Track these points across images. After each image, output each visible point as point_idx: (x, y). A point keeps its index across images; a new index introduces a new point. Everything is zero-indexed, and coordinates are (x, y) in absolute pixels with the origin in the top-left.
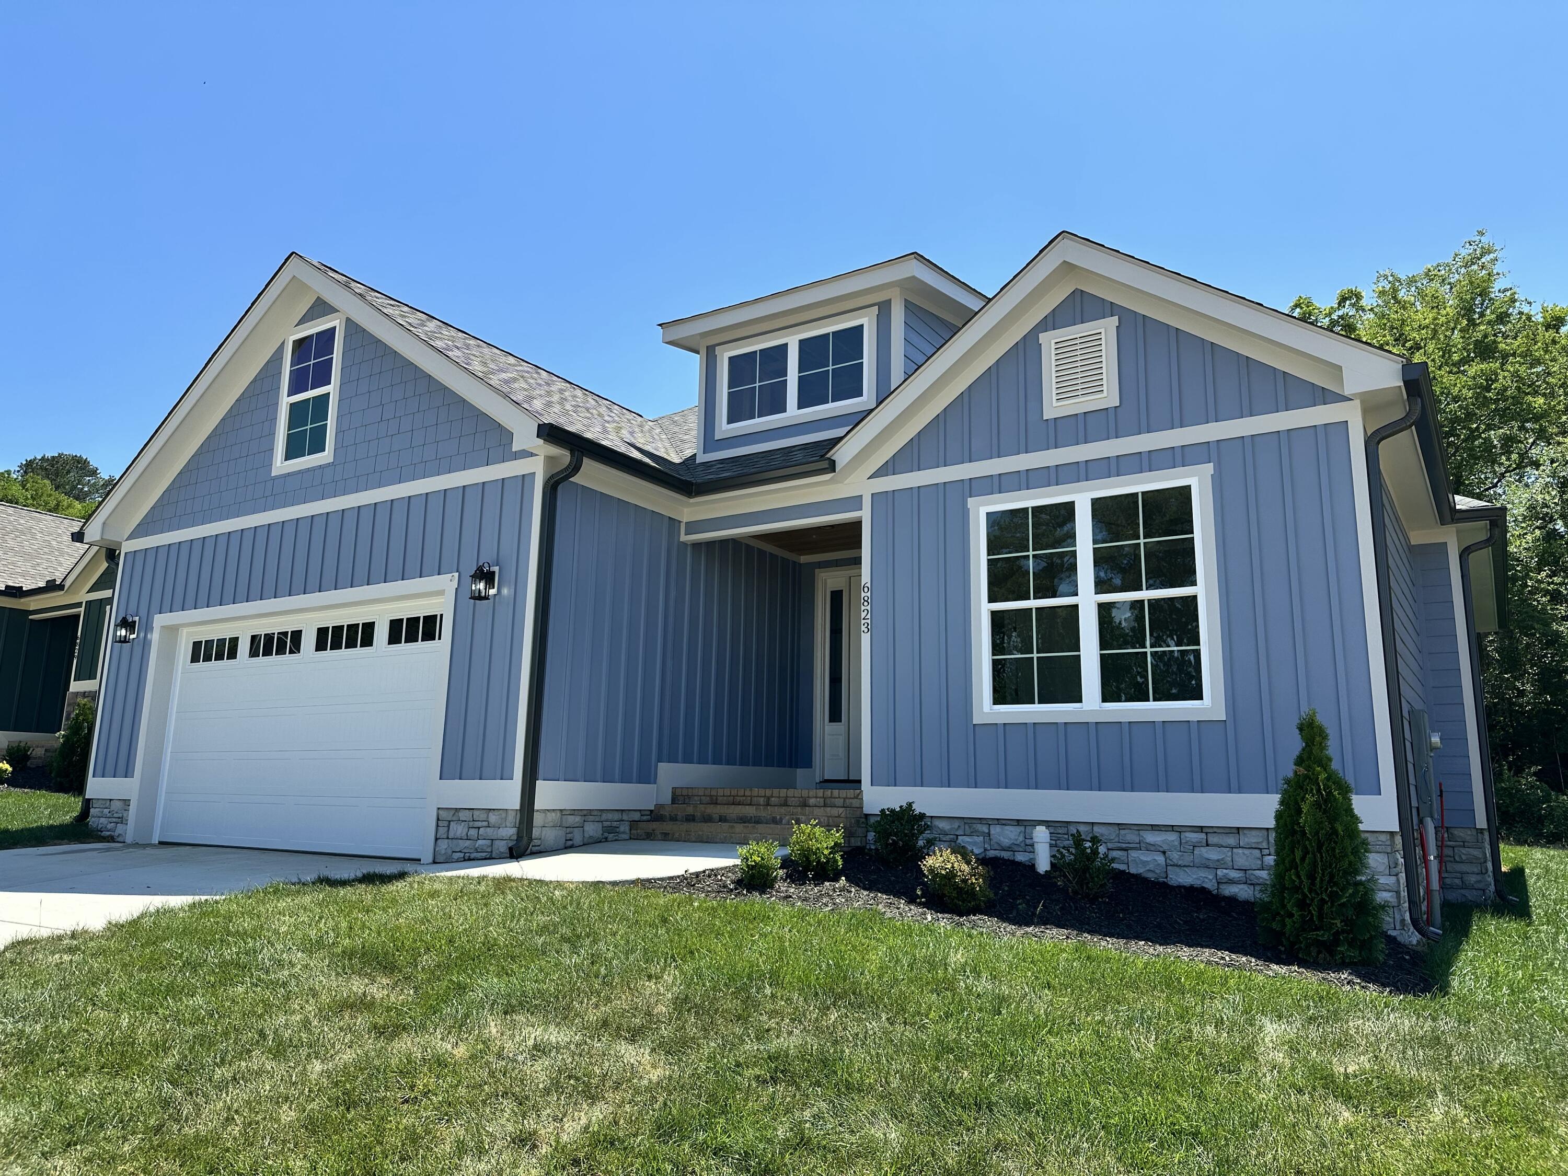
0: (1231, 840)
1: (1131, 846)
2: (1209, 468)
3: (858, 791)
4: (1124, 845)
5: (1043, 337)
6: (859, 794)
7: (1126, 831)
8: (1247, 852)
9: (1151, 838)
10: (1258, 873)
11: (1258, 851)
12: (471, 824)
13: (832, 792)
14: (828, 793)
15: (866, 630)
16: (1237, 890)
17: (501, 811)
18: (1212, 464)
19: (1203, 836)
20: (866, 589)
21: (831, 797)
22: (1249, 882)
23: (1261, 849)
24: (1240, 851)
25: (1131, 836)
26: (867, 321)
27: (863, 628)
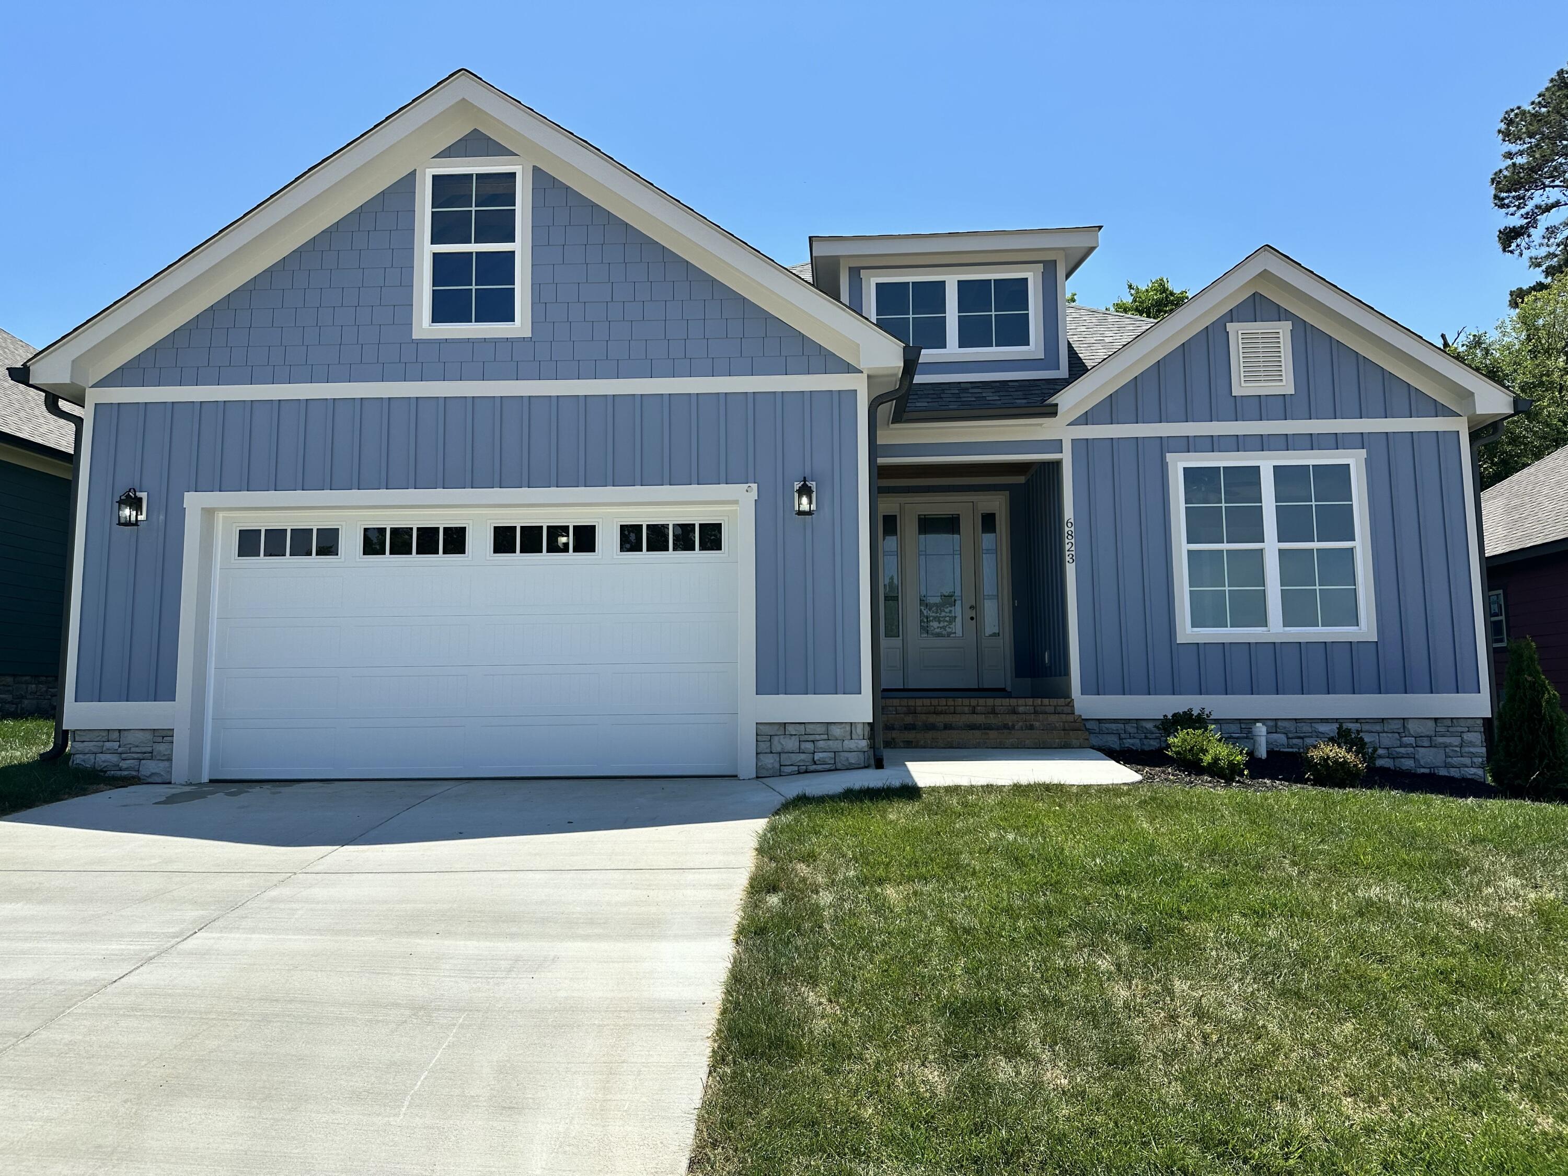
0: (1378, 728)
1: (1307, 735)
2: (1363, 452)
3: (1069, 700)
4: (1302, 735)
5: (1230, 327)
6: (1070, 703)
7: (1303, 724)
8: (1390, 735)
9: (1322, 728)
10: (1398, 750)
11: (1397, 735)
12: (803, 738)
13: (1041, 702)
14: (1039, 701)
15: (1071, 561)
16: (1383, 762)
17: (843, 725)
18: (1365, 450)
19: (1358, 725)
20: (1069, 525)
21: (1041, 705)
22: (1391, 756)
23: (1399, 733)
24: (1385, 735)
25: (1306, 728)
26: (1033, 277)
27: (1068, 559)
